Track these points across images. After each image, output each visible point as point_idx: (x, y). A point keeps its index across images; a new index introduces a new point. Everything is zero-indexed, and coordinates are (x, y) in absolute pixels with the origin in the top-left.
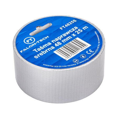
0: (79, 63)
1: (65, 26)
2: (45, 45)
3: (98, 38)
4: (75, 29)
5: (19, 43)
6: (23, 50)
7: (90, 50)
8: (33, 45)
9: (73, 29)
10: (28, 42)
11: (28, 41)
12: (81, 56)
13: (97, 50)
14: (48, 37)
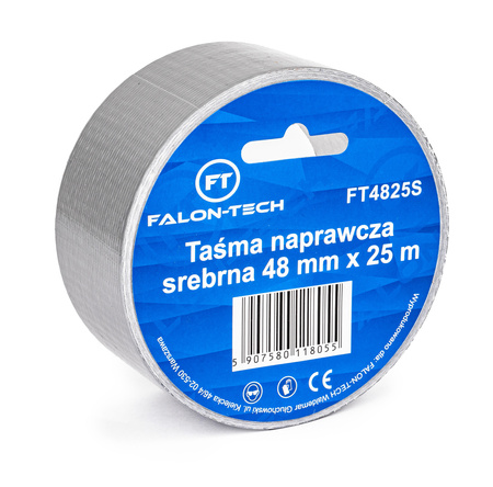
0: (252, 406)
1: (368, 192)
2: (239, 246)
3: (395, 335)
4: (384, 232)
5: (178, 168)
6: (160, 219)
7: (330, 371)
8: (211, 211)
9: (377, 226)
10: (208, 188)
11: (210, 181)
12: (283, 383)
13: (344, 387)
14: (282, 209)
